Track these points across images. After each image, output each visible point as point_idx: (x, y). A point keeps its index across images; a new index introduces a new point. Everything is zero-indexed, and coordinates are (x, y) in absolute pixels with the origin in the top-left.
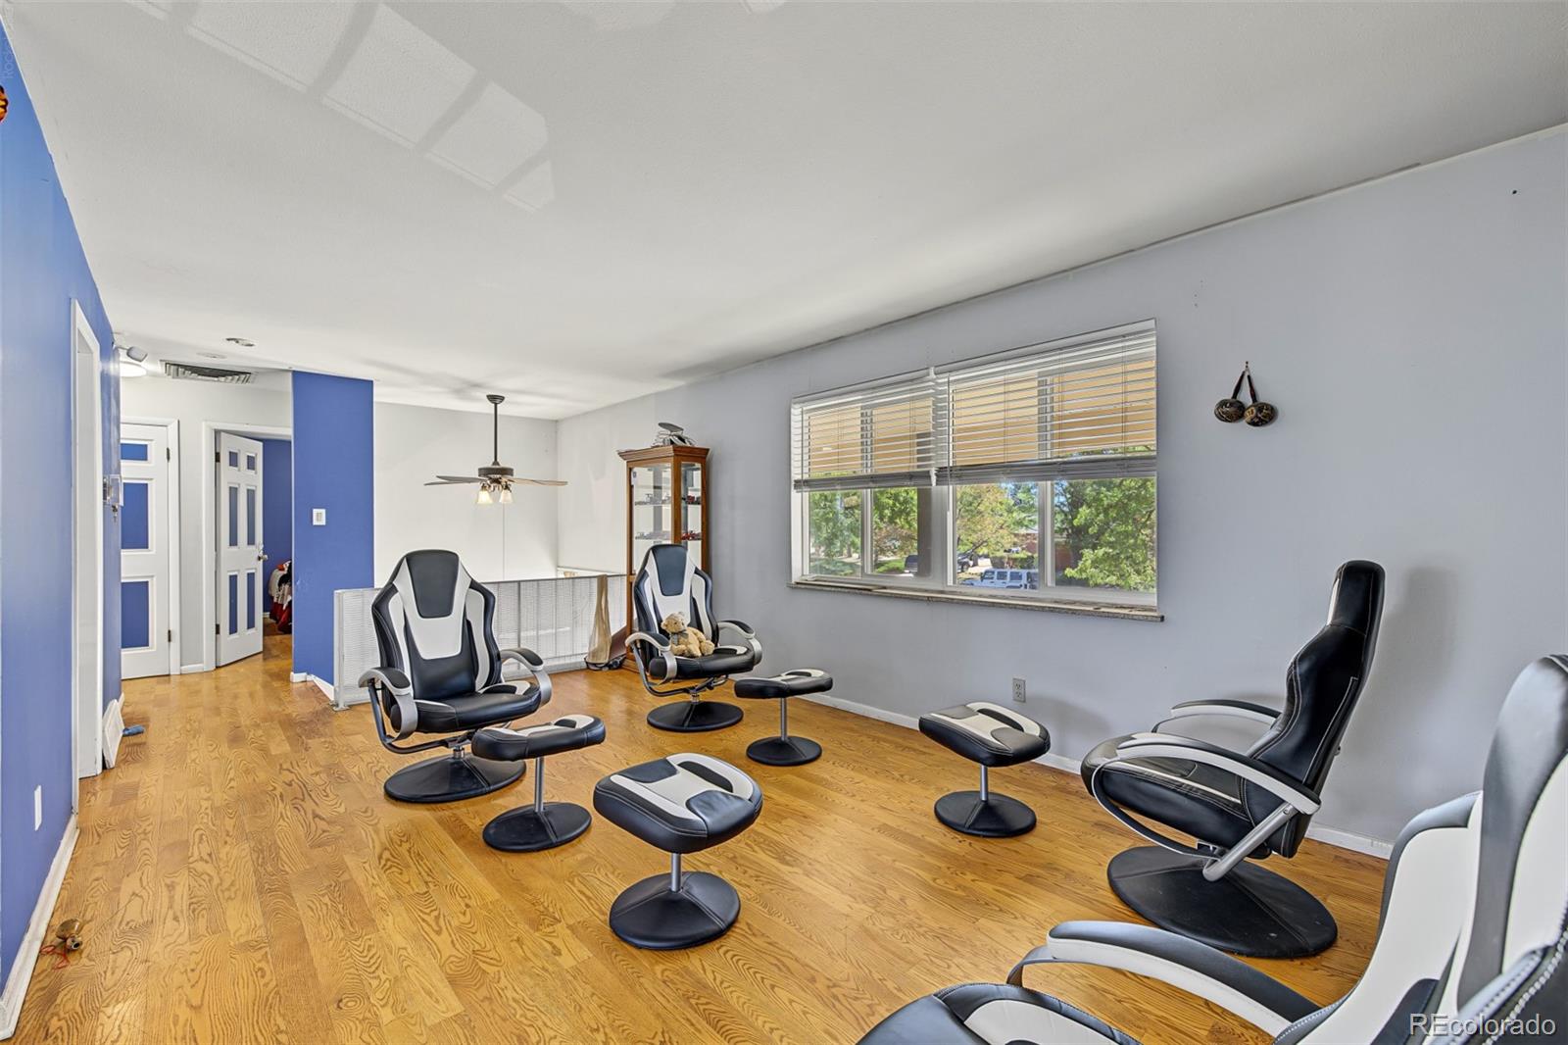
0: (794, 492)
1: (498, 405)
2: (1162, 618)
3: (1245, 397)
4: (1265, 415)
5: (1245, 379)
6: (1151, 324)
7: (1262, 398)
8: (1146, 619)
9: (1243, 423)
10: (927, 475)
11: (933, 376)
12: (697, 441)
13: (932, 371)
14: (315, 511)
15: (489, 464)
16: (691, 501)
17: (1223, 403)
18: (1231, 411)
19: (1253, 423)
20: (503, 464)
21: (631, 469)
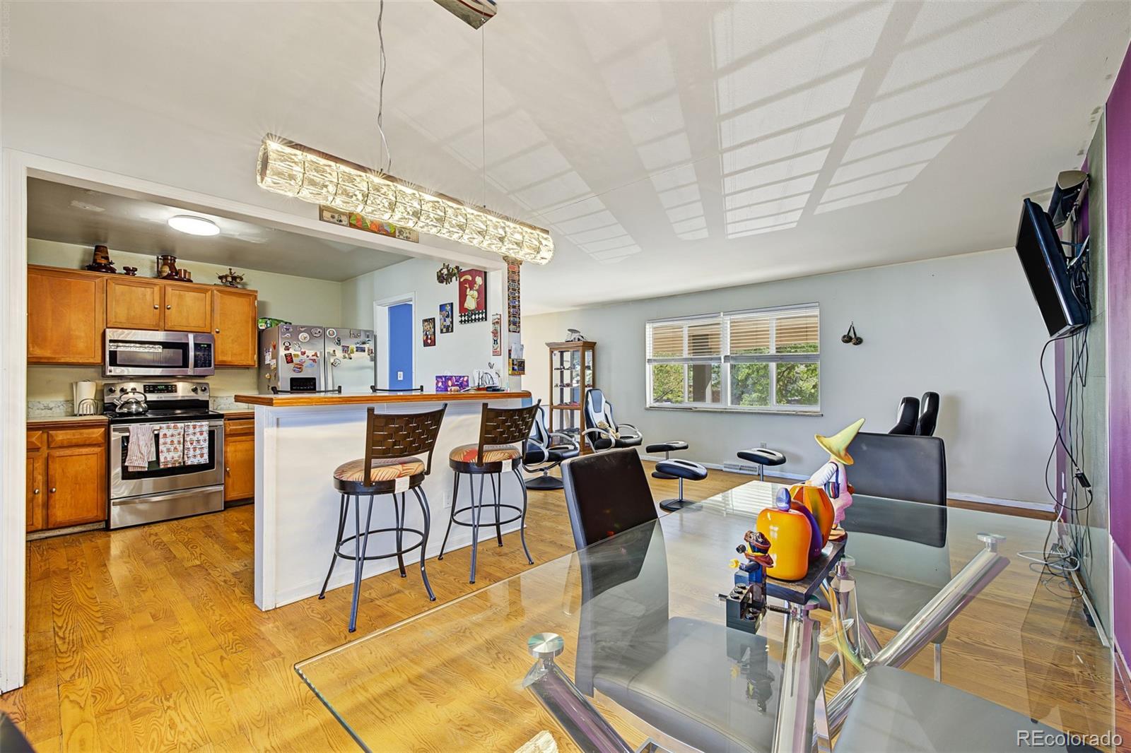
0: (647, 364)
2: (822, 415)
3: (852, 334)
4: (859, 341)
5: (852, 328)
6: (817, 304)
7: (858, 335)
8: (817, 416)
9: (851, 343)
10: (720, 359)
11: (722, 315)
12: (590, 338)
13: (722, 313)
14: (399, 373)
16: (588, 368)
17: (844, 336)
18: (847, 339)
19: (854, 344)
21: (552, 352)
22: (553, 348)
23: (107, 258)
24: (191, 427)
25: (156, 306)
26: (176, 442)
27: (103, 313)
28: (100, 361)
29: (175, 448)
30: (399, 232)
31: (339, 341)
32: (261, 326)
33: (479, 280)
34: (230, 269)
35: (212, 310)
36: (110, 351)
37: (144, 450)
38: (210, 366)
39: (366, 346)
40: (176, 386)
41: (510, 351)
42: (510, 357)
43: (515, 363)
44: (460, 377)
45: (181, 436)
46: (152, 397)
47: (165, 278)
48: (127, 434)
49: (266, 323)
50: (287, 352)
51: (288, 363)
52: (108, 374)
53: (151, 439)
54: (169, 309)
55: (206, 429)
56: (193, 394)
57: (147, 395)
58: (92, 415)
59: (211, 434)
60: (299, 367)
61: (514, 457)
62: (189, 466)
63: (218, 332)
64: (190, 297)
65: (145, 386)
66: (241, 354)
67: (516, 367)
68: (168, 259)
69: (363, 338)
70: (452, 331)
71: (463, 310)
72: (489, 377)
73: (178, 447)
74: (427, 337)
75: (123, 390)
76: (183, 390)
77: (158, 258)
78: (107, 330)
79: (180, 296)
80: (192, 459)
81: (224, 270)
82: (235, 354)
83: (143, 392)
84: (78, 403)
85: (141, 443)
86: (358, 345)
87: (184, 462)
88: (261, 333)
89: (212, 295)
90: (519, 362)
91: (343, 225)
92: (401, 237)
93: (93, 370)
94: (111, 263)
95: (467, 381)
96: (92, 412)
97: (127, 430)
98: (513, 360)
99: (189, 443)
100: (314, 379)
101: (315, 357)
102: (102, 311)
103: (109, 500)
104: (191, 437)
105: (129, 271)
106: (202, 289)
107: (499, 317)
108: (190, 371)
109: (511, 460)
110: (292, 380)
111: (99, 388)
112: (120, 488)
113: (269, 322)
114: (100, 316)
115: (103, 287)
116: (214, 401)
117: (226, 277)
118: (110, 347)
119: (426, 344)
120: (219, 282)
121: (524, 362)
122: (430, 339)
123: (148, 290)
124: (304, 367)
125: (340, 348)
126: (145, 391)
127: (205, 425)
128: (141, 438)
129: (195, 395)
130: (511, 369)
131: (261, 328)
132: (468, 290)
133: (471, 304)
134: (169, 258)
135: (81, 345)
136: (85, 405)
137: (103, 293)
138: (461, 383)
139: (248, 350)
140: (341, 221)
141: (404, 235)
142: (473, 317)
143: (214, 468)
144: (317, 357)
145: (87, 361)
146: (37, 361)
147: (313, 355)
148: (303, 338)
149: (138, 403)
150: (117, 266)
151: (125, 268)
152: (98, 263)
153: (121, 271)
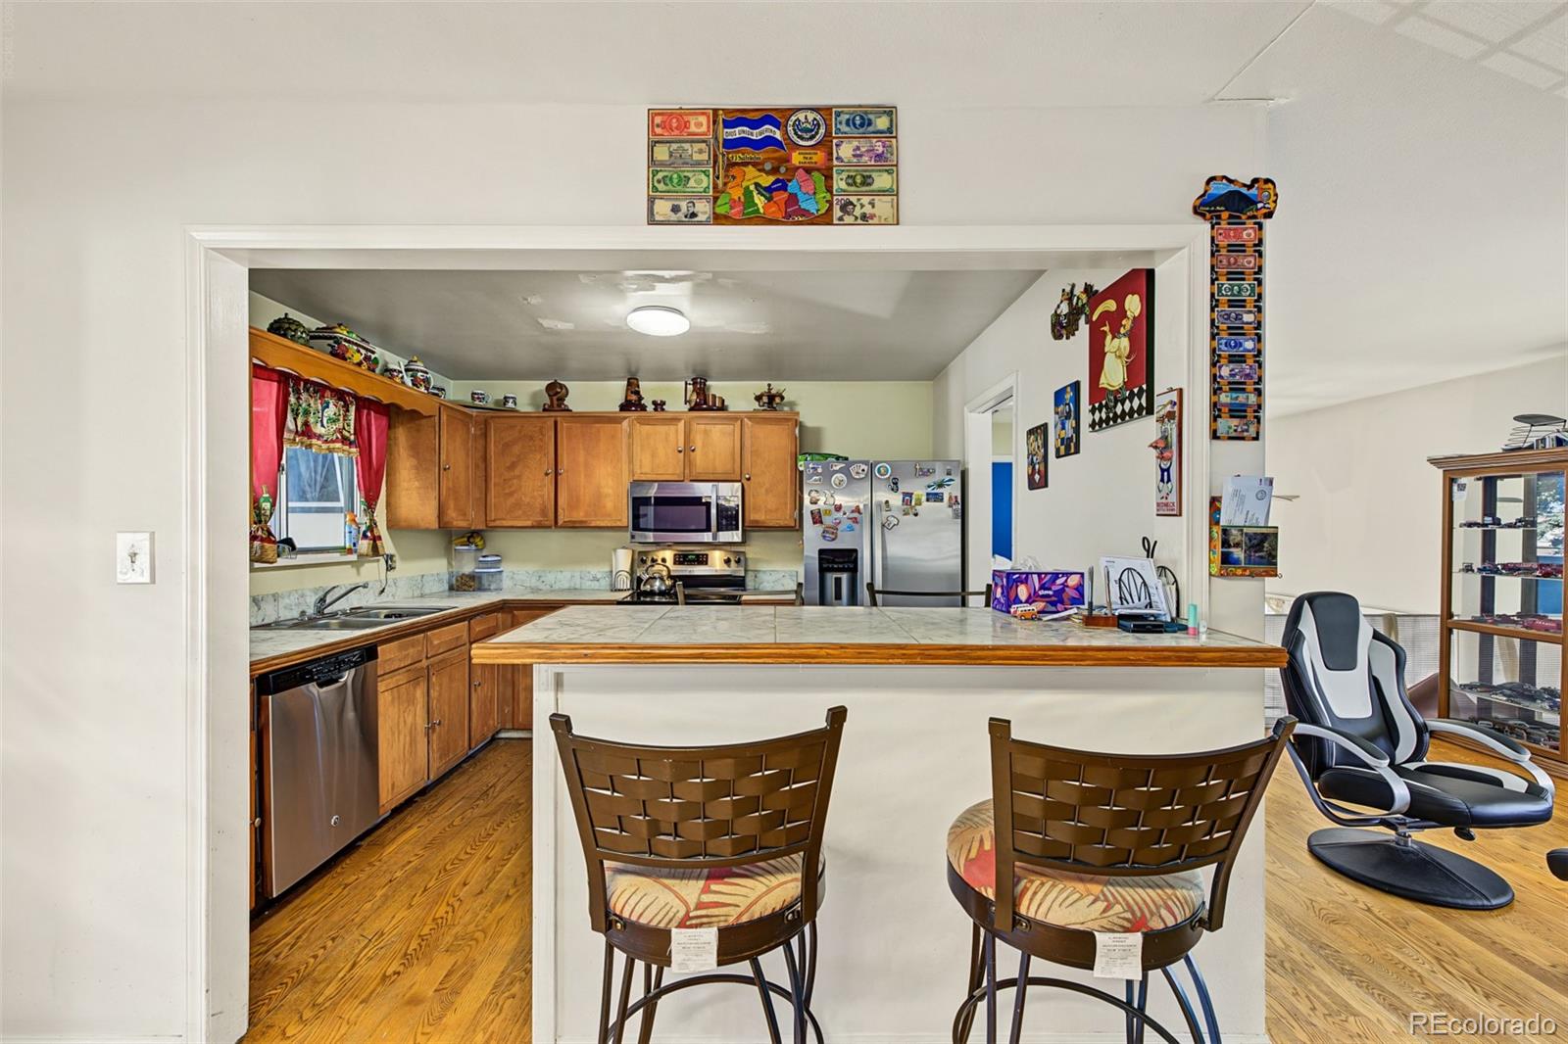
21: (1452, 481)
22: (1453, 470)
25: (680, 449)
27: (629, 464)
28: (626, 525)
30: (843, 208)
31: (896, 484)
32: (801, 466)
33: (1133, 304)
34: (769, 385)
35: (742, 448)
38: (737, 529)
39: (946, 492)
40: (707, 555)
41: (1215, 503)
42: (1214, 521)
43: (1235, 534)
44: (1056, 575)
46: (681, 570)
47: (692, 409)
49: (806, 460)
50: (814, 507)
51: (814, 523)
52: (632, 540)
54: (694, 450)
56: (725, 567)
57: (676, 568)
60: (831, 532)
61: (1156, 925)
63: (748, 479)
64: (719, 431)
65: (675, 555)
66: (777, 510)
67: (1238, 553)
68: (698, 383)
69: (939, 476)
70: (1077, 451)
71: (1096, 391)
72: (1139, 581)
74: (1034, 468)
75: (653, 561)
76: (716, 562)
77: (686, 384)
78: (635, 483)
79: (708, 432)
81: (761, 387)
82: (771, 511)
83: (671, 564)
84: (615, 575)
86: (930, 490)
89: (742, 426)
90: (1250, 537)
91: (700, 223)
92: (848, 219)
95: (1080, 588)
98: (1225, 531)
100: (856, 551)
101: (856, 515)
102: (628, 460)
105: (659, 406)
106: (737, 418)
107: (1174, 396)
108: (712, 536)
109: (1137, 939)
110: (821, 552)
111: (635, 556)
113: (809, 459)
114: (628, 467)
115: (629, 430)
116: (756, 577)
117: (763, 396)
119: (1033, 486)
120: (756, 405)
121: (1276, 535)
122: (1039, 472)
123: (674, 427)
124: (839, 532)
125: (897, 495)
126: (673, 563)
129: (727, 568)
130: (1218, 557)
132: (1109, 337)
133: (1114, 375)
134: (700, 380)
135: (609, 505)
136: (620, 578)
137: (629, 439)
138: (1060, 593)
139: (786, 504)
140: (694, 215)
141: (858, 212)
142: (1119, 409)
144: (859, 513)
145: (614, 525)
146: (575, 526)
147: (853, 512)
148: (837, 483)
149: (662, 579)
150: (647, 402)
151: (654, 403)
152: (630, 401)
153: (650, 408)
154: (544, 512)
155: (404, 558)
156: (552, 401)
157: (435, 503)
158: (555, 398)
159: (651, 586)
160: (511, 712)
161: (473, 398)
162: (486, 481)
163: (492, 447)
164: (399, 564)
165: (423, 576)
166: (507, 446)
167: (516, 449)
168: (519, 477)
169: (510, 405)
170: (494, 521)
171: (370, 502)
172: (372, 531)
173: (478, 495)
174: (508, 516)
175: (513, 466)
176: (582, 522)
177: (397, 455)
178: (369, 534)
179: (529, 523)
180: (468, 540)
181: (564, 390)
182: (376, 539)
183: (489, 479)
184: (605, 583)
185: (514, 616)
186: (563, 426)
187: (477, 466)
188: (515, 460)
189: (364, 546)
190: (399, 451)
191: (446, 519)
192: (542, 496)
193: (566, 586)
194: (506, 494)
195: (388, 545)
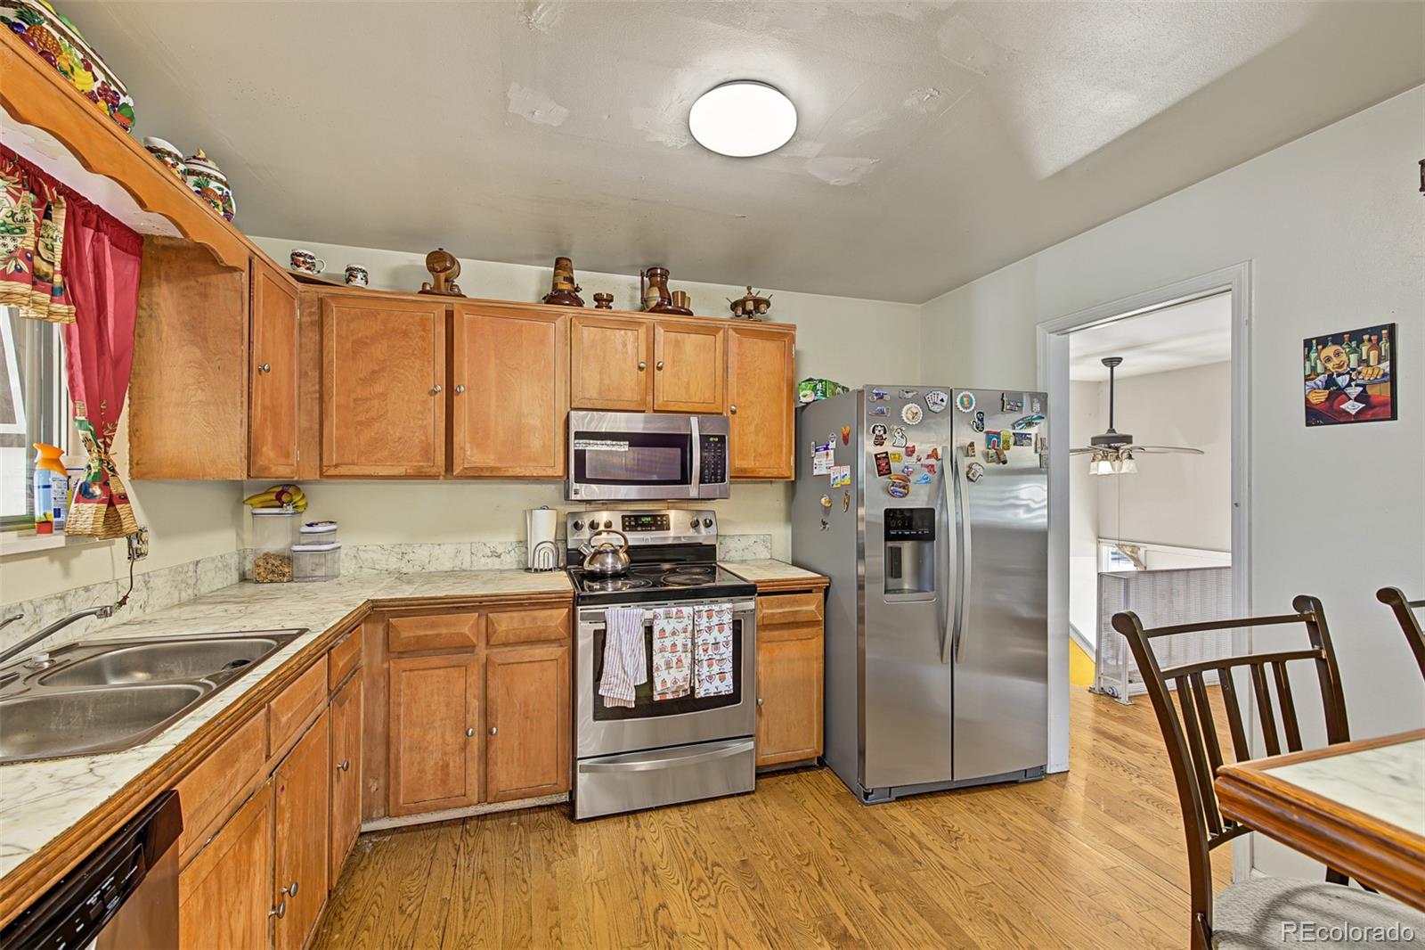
1: (1115, 368)
15: (1103, 431)
20: (1120, 430)
23: (571, 280)
24: (705, 614)
25: (642, 365)
26: (680, 648)
27: (566, 382)
28: (561, 474)
29: (679, 661)
31: (982, 420)
32: (804, 396)
34: (748, 288)
35: (726, 369)
36: (575, 451)
37: (629, 662)
38: (723, 480)
39: (1035, 432)
40: (668, 517)
45: (689, 635)
46: (636, 538)
47: (652, 311)
48: (601, 626)
49: (814, 389)
50: (879, 449)
51: (878, 473)
52: (573, 497)
53: (641, 639)
54: (660, 369)
55: (727, 619)
56: (691, 532)
57: (629, 535)
58: (551, 570)
59: (737, 625)
60: (903, 485)
62: (701, 699)
63: (733, 412)
64: (692, 341)
65: (623, 517)
66: (770, 455)
68: (656, 275)
69: (1027, 412)
73: (683, 658)
74: (1338, 393)
75: (593, 526)
76: (678, 527)
77: (641, 275)
78: (573, 413)
79: (677, 343)
80: (706, 685)
81: (739, 292)
82: (760, 456)
83: (621, 531)
84: (533, 548)
85: (624, 649)
86: (1017, 430)
87: (693, 689)
88: (800, 411)
89: (726, 340)
93: (553, 487)
94: (577, 289)
96: (551, 566)
97: (601, 618)
99: (701, 652)
100: (934, 512)
101: (932, 461)
102: (564, 378)
103: (575, 760)
104: (705, 635)
105: (603, 301)
106: (710, 329)
108: (693, 490)
110: (889, 513)
111: (562, 520)
112: (592, 737)
113: (819, 386)
114: (561, 389)
115: (566, 331)
117: (743, 302)
118: (575, 445)
120: (732, 314)
122: (1361, 398)
123: (629, 333)
124: (911, 485)
125: (982, 436)
126: (624, 529)
127: (724, 610)
128: (625, 637)
129: (696, 534)
131: (803, 399)
134: (659, 271)
135: (536, 443)
136: (542, 552)
137: (566, 345)
143: (739, 702)
144: (937, 459)
145: (544, 474)
146: (477, 475)
147: (929, 457)
148: (911, 417)
149: (615, 552)
150: (586, 296)
151: (598, 298)
152: (562, 291)
153: (590, 303)
154: (427, 452)
155: (163, 534)
156: (437, 280)
157: (240, 434)
158: (443, 276)
159: (602, 565)
160: (382, 792)
161: (295, 263)
162: (321, 399)
163: (333, 344)
164: (152, 545)
165: (198, 562)
166: (360, 344)
167: (380, 350)
168: (383, 396)
169: (359, 282)
170: (336, 466)
171: (100, 426)
172: (105, 485)
173: (305, 424)
174: (363, 459)
175: (374, 376)
176: (492, 469)
177: (155, 339)
178: (97, 491)
179: (401, 470)
180: (279, 497)
181: (456, 267)
182: (114, 501)
183: (326, 398)
184: (510, 560)
185: (388, 625)
186: (463, 320)
187: (303, 375)
188: (376, 368)
189: (87, 515)
190: (159, 332)
191: (262, 461)
192: (424, 428)
193: (447, 566)
194: (360, 423)
195: (136, 513)
